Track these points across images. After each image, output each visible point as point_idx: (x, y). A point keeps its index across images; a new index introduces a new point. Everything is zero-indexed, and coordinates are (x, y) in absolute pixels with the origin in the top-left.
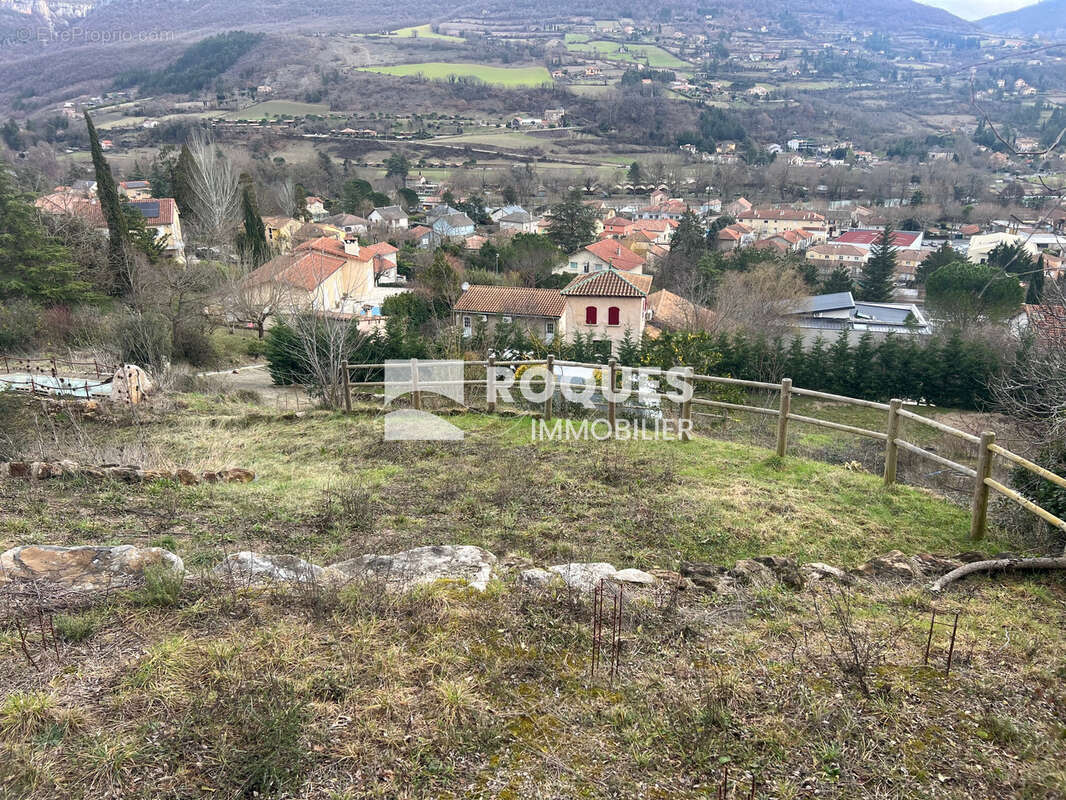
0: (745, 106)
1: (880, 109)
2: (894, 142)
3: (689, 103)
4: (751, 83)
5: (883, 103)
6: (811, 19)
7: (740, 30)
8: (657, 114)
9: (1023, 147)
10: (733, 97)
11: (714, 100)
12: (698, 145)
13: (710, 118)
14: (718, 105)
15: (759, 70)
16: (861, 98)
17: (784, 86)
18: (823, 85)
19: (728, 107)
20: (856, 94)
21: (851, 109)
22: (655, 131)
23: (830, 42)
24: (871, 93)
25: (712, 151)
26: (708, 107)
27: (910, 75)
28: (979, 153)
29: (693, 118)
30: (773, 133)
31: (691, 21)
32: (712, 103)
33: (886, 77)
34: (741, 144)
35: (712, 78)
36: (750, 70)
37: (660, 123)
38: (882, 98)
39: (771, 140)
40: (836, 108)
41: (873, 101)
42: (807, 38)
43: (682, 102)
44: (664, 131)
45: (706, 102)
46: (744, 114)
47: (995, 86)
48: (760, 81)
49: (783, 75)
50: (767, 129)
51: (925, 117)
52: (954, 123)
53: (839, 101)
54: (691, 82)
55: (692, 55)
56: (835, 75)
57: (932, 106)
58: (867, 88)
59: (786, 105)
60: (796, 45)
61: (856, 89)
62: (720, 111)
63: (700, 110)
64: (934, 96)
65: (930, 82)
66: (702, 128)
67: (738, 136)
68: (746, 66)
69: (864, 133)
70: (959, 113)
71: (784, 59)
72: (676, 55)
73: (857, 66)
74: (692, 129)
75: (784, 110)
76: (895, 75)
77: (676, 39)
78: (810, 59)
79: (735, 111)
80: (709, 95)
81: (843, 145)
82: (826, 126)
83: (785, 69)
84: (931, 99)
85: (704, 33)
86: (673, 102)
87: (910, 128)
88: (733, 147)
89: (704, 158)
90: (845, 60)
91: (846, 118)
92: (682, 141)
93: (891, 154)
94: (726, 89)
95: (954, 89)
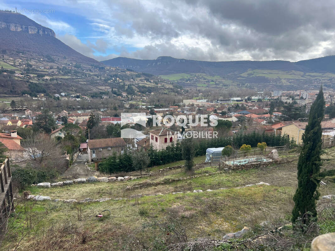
0: (44, 83)
1: (85, 84)
2: (92, 94)
3: (24, 81)
4: (44, 76)
5: (85, 83)
6: (57, 58)
7: (33, 59)
8: (12, 84)
9: (124, 95)
10: (39, 80)
11: (32, 80)
12: (30, 94)
13: (32, 86)
14: (34, 82)
15: (44, 72)
16: (79, 81)
17: (54, 77)
18: (66, 77)
19: (38, 83)
20: (77, 80)
21: (77, 84)
22: (13, 90)
23: (64, 65)
24: (81, 80)
25: (36, 97)
26: (30, 82)
27: (90, 76)
28: (114, 96)
29: (26, 86)
30: (55, 91)
31: (15, 55)
32: (32, 81)
33: (84, 76)
34: (45, 94)
35: (29, 73)
36: (41, 71)
37: (13, 87)
38: (85, 81)
39: (55, 93)
40: (73, 84)
41: (82, 82)
42: (56, 63)
43: (20, 81)
44: (16, 90)
45: (30, 81)
46: (44, 85)
47: (112, 79)
48: (47, 75)
49: (53, 73)
50: (53, 89)
51: (97, 87)
52: (105, 88)
53: (73, 82)
54: (21, 74)
55: (18, 66)
56: (69, 74)
57: (98, 84)
58: (80, 78)
59: (57, 82)
60: (55, 65)
61: (77, 79)
62: (36, 84)
63: (28, 83)
64: (98, 81)
65: (96, 78)
66: (30, 89)
67: (44, 92)
68: (40, 70)
69: (83, 91)
70: (106, 86)
71: (52, 69)
72: (12, 65)
73: (75, 72)
74: (27, 89)
75: (57, 84)
76: (86, 75)
77: (11, 60)
78: (60, 69)
79: (41, 84)
80: (30, 78)
81: (78, 94)
82: (71, 89)
83: (53, 72)
84: (98, 82)
85: (21, 59)
86: (17, 80)
87: (95, 90)
88: (43, 95)
89: (34, 99)
90: (71, 70)
91: (76, 86)
92: (24, 93)
93: (93, 97)
94: (35, 77)
95: (103, 80)
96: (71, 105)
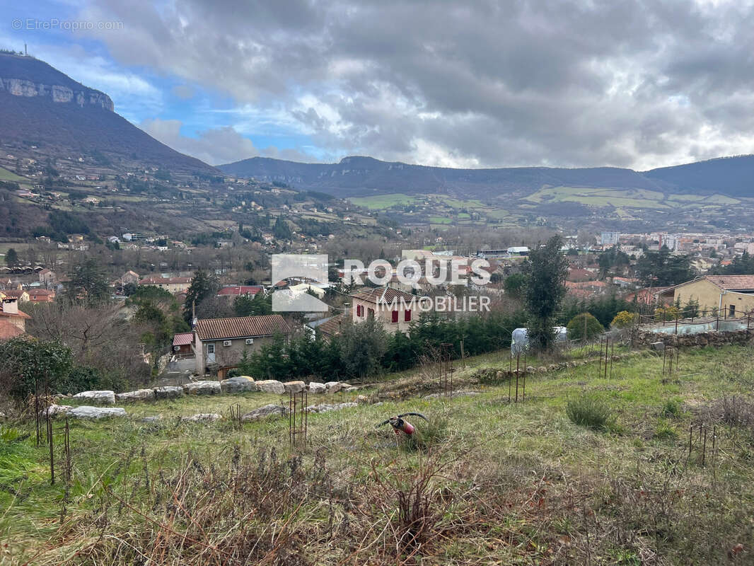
0: (85, 210)
1: (178, 216)
2: (194, 236)
3: (37, 206)
4: (86, 195)
5: (179, 212)
6: (115, 157)
7: (62, 158)
8: (10, 213)
9: (267, 239)
10: (73, 204)
11: (58, 205)
12: (52, 237)
13: (58, 217)
14: (61, 208)
15: (87, 187)
16: (164, 208)
17: (109, 198)
18: (136, 199)
19: (70, 210)
20: (161, 205)
21: (160, 215)
22: (11, 227)
23: (131, 172)
24: (170, 205)
25: (65, 241)
26: (54, 209)
27: (190, 197)
28: (245, 242)
29: (42, 217)
30: (111, 229)
31: (19, 149)
32: (57, 207)
33: (176, 197)
34: (87, 236)
35: (50, 189)
36: (80, 186)
37: (14, 220)
38: (178, 209)
39: (109, 234)
40: (151, 214)
41: (172, 211)
42: (115, 169)
43: (31, 205)
44: (19, 226)
45: (52, 206)
46: (85, 215)
47: (241, 205)
48: (93, 194)
49: (106, 191)
50: (105, 226)
51: (206, 221)
52: (225, 225)
53: (151, 209)
54: (33, 191)
55: (27, 173)
56: (143, 193)
57: (210, 215)
58: (167, 202)
59: (116, 210)
60: (111, 173)
61: (160, 202)
62: (65, 213)
63: (48, 212)
64: (209, 209)
65: (204, 200)
66: (52, 224)
67: (84, 231)
68: (75, 183)
69: (173, 230)
70: (226, 219)
71: (102, 180)
72: (13, 171)
73: (155, 188)
74: (44, 225)
75: (115, 214)
76: (181, 195)
77: (9, 160)
78: (123, 181)
79: (77, 214)
80: (53, 201)
81: (163, 237)
82: (147, 225)
83: (106, 187)
84: (208, 211)
85: (33, 158)
86: (24, 205)
87: (201, 228)
88: (82, 238)
89: (60, 246)
90: (147, 184)
91: (159, 220)
92: (36, 234)
93: (196, 243)
94: (66, 198)
95: (219, 205)
96: (145, 260)
